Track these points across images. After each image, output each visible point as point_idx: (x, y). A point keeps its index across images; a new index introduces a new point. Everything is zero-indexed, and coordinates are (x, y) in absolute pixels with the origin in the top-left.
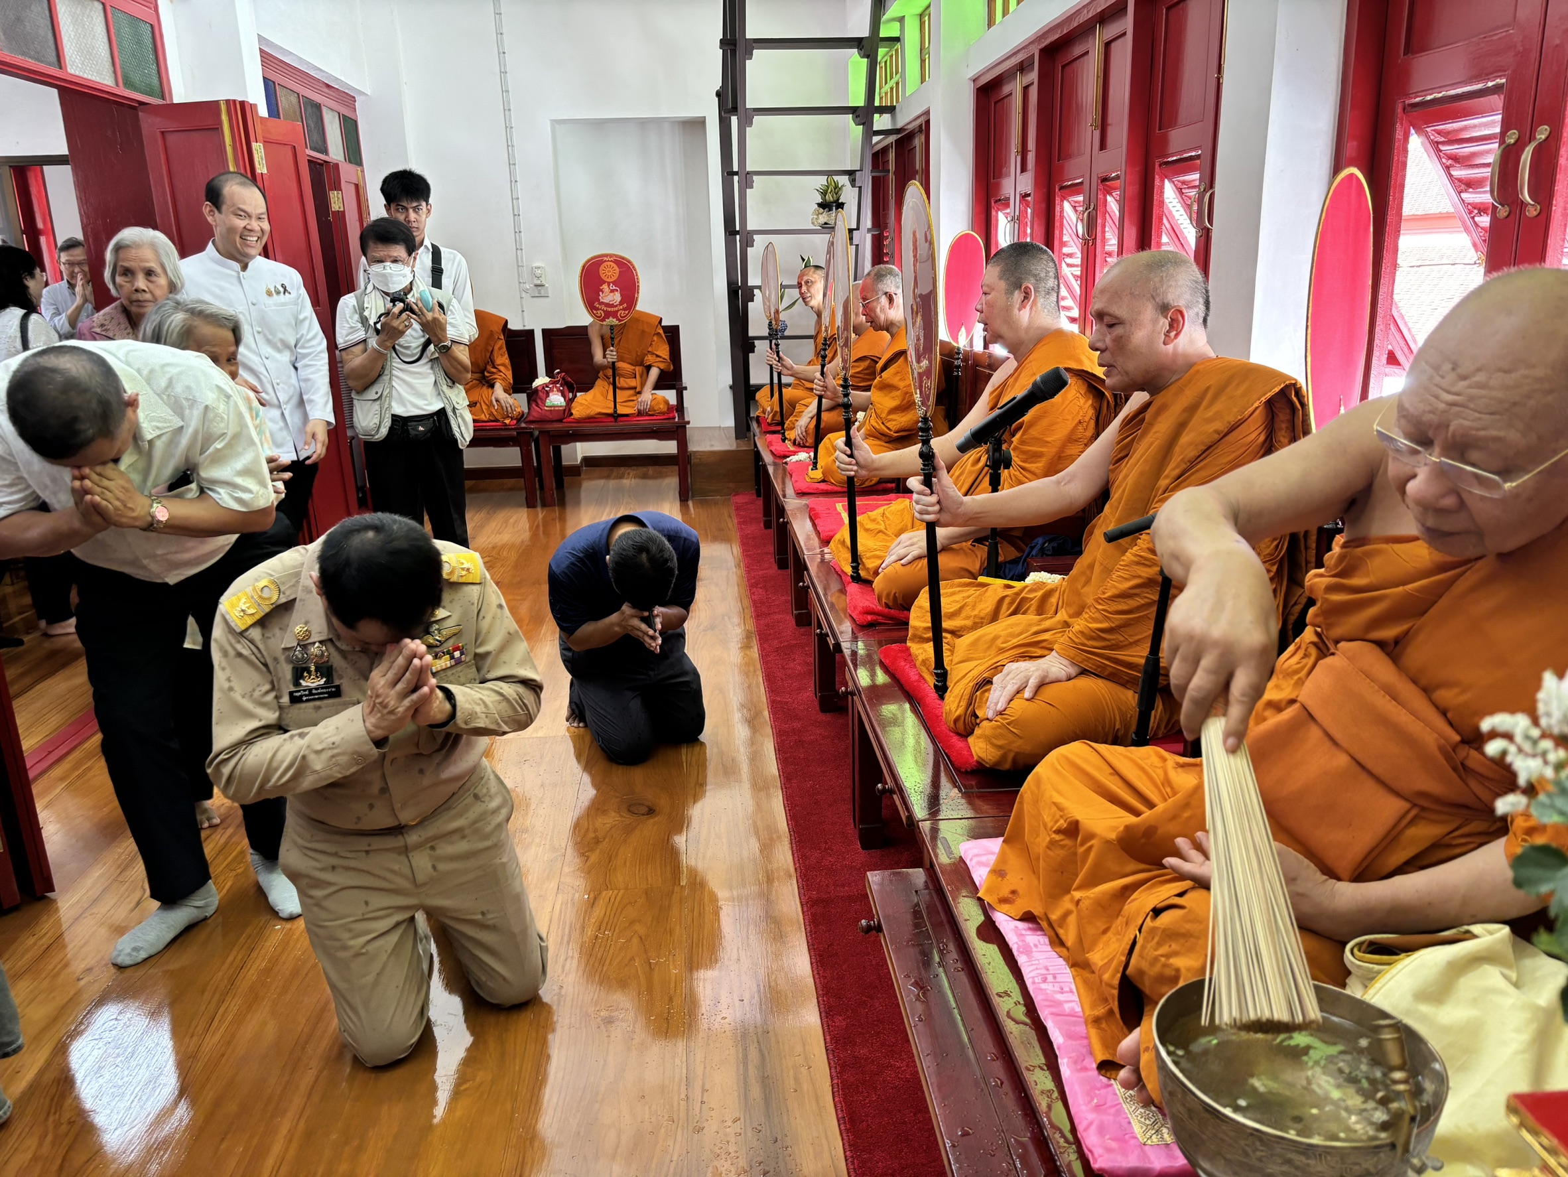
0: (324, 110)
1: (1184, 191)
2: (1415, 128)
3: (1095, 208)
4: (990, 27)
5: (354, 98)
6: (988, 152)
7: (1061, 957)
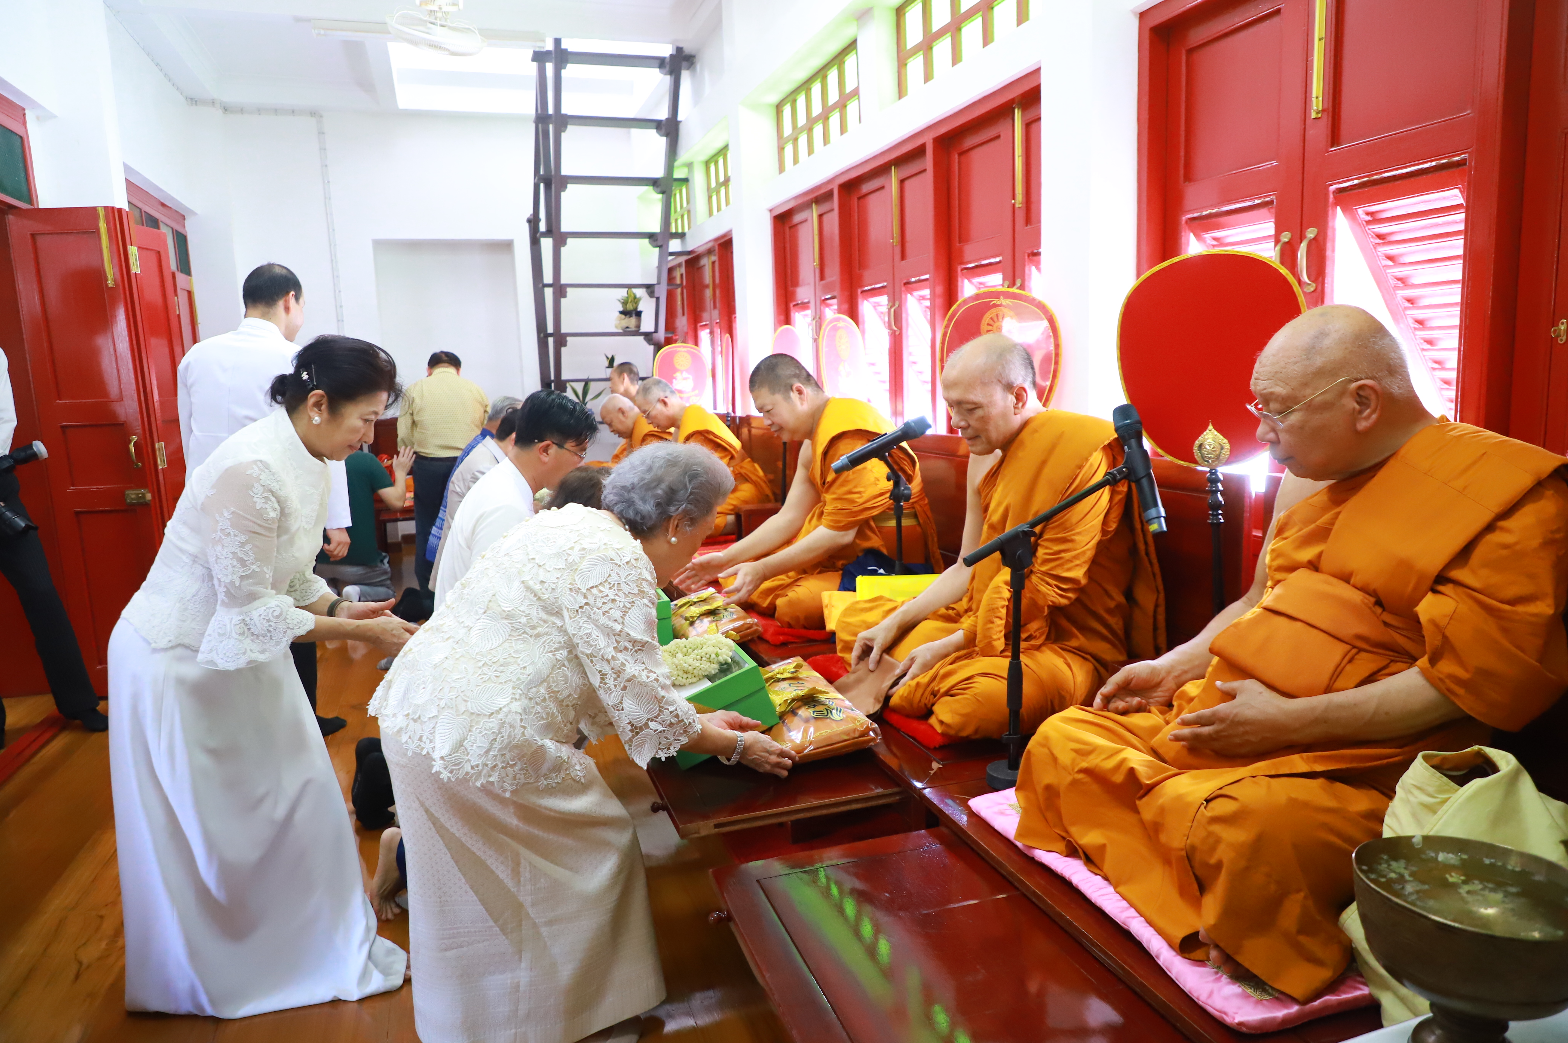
0: (161, 225)
2: (1195, 235)
3: (900, 306)
4: (781, 169)
5: (184, 216)
6: (785, 267)
7: (1097, 874)
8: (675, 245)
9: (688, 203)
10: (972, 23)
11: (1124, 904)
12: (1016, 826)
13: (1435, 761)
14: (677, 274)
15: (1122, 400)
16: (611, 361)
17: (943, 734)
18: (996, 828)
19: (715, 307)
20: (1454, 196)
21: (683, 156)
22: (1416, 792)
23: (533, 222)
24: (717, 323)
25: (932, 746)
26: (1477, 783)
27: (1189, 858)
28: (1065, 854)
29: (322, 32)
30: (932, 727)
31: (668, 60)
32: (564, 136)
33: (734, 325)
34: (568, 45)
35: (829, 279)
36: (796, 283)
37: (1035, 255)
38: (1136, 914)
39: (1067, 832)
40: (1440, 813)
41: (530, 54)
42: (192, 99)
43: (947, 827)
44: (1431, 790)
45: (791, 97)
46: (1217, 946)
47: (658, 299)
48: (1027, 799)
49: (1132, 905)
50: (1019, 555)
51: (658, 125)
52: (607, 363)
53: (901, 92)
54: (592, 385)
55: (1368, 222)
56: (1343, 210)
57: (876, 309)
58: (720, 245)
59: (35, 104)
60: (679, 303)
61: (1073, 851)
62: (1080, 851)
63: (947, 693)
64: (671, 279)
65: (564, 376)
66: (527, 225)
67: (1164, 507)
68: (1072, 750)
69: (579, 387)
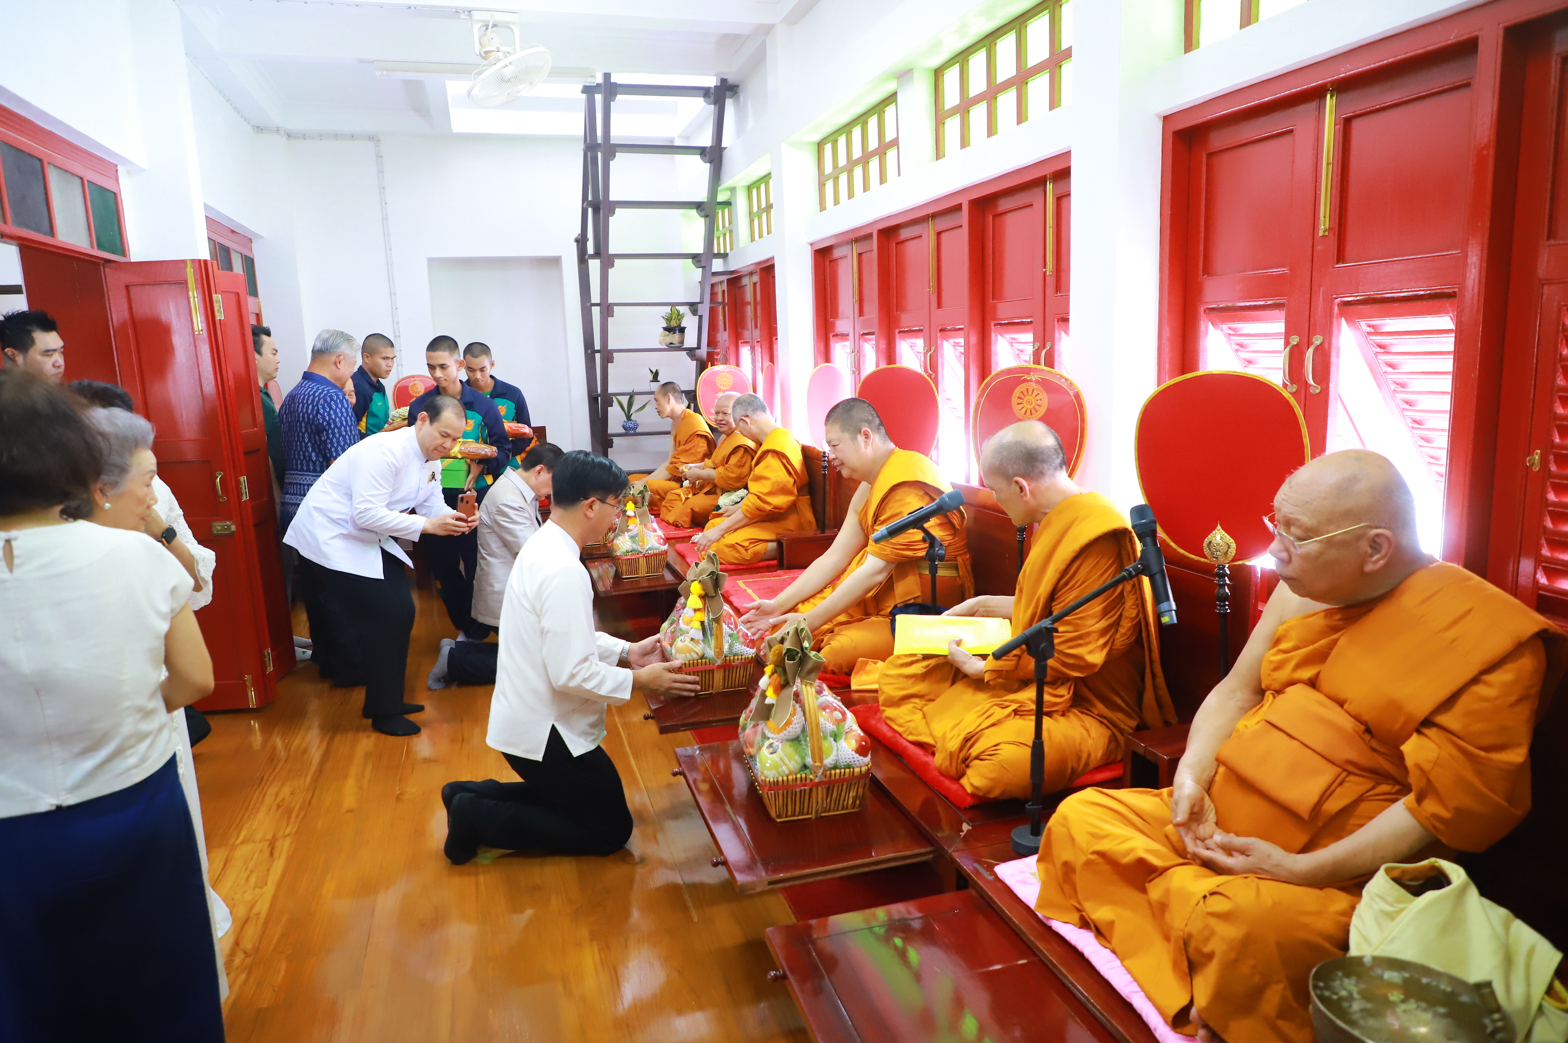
0: (232, 253)
1: (1014, 344)
2: (1213, 324)
3: (936, 351)
4: (822, 208)
5: (251, 239)
6: (825, 297)
7: (1106, 948)
8: (717, 265)
9: (730, 223)
10: (1007, 94)
11: (1129, 978)
12: (1036, 895)
13: (1396, 873)
14: (719, 290)
15: (1140, 500)
16: (655, 377)
17: (973, 795)
18: (1019, 895)
19: (756, 327)
20: (1446, 322)
21: (727, 182)
22: (1378, 900)
23: (581, 242)
24: (758, 342)
25: (963, 807)
26: (1430, 895)
27: (1186, 943)
28: (1079, 926)
29: (385, 73)
30: (962, 787)
31: (712, 91)
32: (613, 164)
33: (775, 347)
34: (615, 79)
35: (867, 316)
36: (835, 314)
37: (1064, 320)
38: (1138, 989)
39: (1080, 903)
40: (1397, 921)
41: (580, 87)
42: (258, 127)
43: (975, 889)
44: (1390, 899)
45: (832, 137)
46: (1206, 1026)
47: (701, 317)
48: (1047, 871)
49: (1135, 980)
50: (1042, 648)
51: (702, 151)
52: (651, 377)
53: (939, 154)
54: (637, 398)
55: (1369, 333)
56: (1347, 321)
57: (913, 349)
58: (761, 269)
59: (126, 161)
60: (721, 318)
61: (1085, 924)
62: (1092, 925)
63: (977, 758)
64: (713, 295)
65: (611, 390)
66: (575, 244)
67: (1175, 601)
68: (1088, 833)
69: (625, 400)
